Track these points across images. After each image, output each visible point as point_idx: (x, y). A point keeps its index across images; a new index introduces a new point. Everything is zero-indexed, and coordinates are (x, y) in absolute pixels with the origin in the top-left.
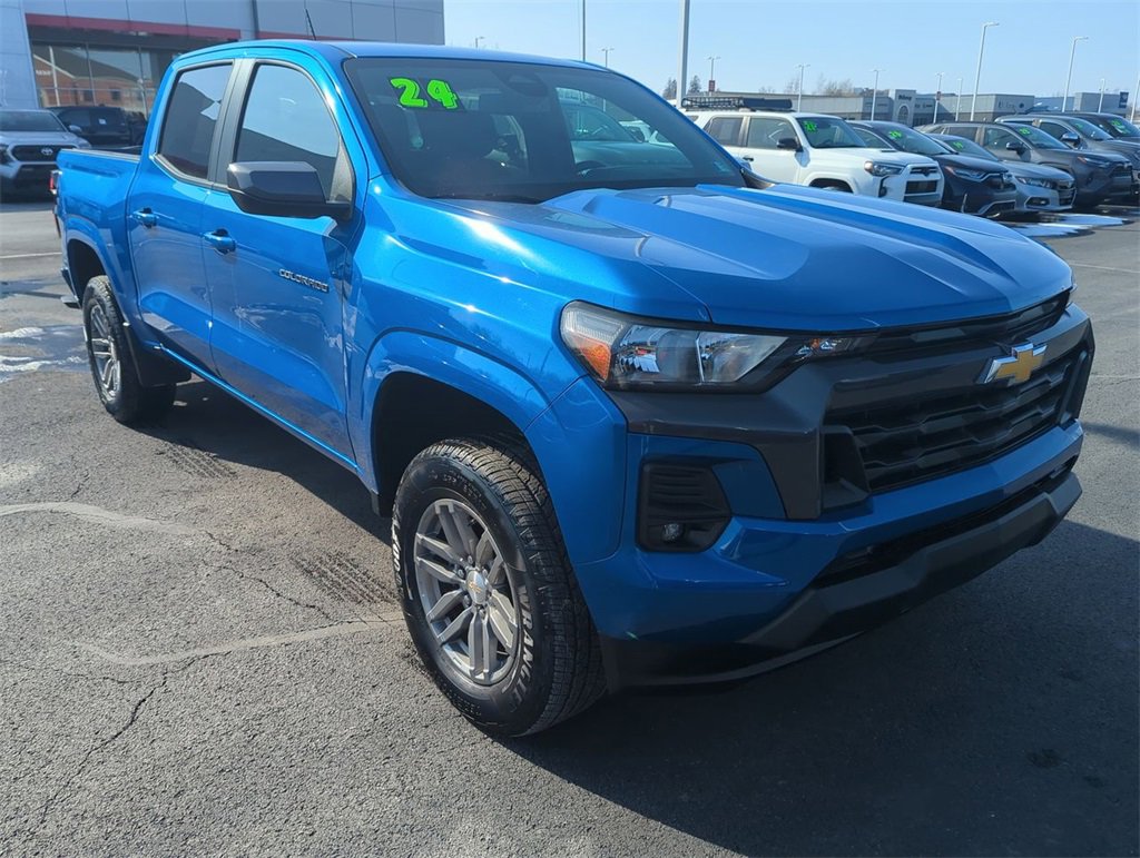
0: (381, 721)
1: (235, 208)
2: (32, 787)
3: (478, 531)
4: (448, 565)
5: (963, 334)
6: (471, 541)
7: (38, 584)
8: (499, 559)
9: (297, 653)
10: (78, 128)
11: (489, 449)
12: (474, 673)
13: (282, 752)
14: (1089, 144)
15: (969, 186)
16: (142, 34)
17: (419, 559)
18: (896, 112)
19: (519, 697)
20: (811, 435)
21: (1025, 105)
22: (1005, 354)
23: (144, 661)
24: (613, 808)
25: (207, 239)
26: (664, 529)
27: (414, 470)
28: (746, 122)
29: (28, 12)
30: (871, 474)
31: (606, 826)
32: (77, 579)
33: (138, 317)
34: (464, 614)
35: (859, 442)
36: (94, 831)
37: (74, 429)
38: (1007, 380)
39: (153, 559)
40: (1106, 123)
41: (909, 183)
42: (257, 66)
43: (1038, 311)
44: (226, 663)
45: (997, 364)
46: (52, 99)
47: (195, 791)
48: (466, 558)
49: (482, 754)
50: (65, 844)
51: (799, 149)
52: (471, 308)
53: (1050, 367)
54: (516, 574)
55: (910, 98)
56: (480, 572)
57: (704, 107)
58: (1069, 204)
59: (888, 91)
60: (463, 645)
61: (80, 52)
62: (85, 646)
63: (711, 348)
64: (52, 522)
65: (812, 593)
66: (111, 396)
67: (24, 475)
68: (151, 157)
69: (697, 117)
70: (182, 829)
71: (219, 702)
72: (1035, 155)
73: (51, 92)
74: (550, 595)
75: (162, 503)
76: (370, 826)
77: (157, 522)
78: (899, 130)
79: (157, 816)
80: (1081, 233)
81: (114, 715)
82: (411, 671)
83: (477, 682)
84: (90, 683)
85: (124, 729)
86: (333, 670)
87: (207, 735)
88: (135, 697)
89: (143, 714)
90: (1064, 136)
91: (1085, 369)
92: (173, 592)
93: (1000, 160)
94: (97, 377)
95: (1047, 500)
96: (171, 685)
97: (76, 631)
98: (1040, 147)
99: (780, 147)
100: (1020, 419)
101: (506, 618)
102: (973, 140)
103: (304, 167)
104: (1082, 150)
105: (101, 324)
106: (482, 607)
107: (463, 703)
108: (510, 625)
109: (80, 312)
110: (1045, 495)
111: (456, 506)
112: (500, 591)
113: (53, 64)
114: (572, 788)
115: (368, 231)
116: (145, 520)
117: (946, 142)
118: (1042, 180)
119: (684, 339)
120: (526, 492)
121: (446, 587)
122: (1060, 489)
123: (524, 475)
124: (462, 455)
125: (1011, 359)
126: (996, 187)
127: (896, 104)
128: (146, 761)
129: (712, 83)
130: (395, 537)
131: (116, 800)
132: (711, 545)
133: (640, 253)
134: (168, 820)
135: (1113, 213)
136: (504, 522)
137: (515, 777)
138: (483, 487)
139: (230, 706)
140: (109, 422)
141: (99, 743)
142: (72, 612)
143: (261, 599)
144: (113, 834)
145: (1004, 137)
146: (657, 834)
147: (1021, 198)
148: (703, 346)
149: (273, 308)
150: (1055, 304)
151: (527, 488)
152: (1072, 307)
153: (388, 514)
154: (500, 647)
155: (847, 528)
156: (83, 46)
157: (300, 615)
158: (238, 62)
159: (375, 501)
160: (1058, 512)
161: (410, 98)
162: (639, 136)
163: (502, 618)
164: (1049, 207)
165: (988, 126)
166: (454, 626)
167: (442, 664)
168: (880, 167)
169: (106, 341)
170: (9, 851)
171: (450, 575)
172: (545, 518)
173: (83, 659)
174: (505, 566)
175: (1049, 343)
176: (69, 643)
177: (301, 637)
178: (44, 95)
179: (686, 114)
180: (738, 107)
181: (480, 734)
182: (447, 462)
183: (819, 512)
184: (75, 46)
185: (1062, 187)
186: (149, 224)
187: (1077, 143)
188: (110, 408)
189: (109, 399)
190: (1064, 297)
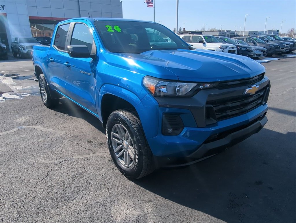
0: (104, 176)
1: (70, 57)
2: (23, 191)
3: (125, 131)
4: (119, 139)
5: (239, 83)
6: (124, 134)
7: (27, 144)
8: (130, 138)
9: (85, 160)
10: (40, 42)
11: (127, 112)
12: (125, 164)
13: (81, 183)
14: (270, 42)
15: (243, 51)
16: (55, 20)
17: (112, 138)
18: (226, 35)
19: (135, 170)
20: (203, 108)
21: (255, 33)
22: (249, 87)
23: (50, 162)
24: (157, 196)
25: (64, 64)
26: (168, 130)
27: (111, 117)
28: (191, 37)
29: (30, 16)
30: (218, 116)
31: (156, 200)
32: (36, 143)
33: (50, 83)
34: (123, 151)
35: (215, 109)
36: (37, 201)
37: (37, 109)
38: (250, 94)
39: (53, 139)
40: (274, 37)
41: (229, 50)
42: (75, 24)
43: (257, 77)
44: (69, 162)
45: (247, 90)
46: (35, 36)
47: (61, 192)
48: (123, 138)
49: (127, 183)
50: (30, 204)
51: (204, 43)
52: (125, 79)
53: (260, 91)
54: (134, 141)
55: (229, 32)
56: (126, 141)
57: (182, 33)
58: (265, 55)
59: (224, 30)
60: (123, 158)
61: (41, 25)
62: (37, 158)
63: (179, 87)
64: (31, 130)
65: (203, 145)
66: (45, 101)
67: (25, 120)
68: (53, 46)
69: (180, 36)
70: (57, 201)
71: (67, 171)
72: (258, 44)
73: (35, 34)
74: (142, 146)
75: (56, 126)
76: (101, 200)
77: (54, 130)
78: (227, 39)
79: (52, 198)
80: (268, 62)
81: (43, 174)
82: (111, 164)
83: (126, 167)
84: (38, 167)
85: (45, 177)
86: (93, 164)
87: (64, 179)
88: (48, 170)
89: (49, 174)
90: (264, 40)
91: (268, 91)
92: (57, 146)
93: (250, 45)
94: (42, 97)
95: (260, 122)
96: (56, 167)
97: (35, 155)
98: (259, 42)
99: (199, 43)
100: (253, 103)
101: (132, 152)
102: (244, 41)
103: (85, 46)
104: (268, 43)
105: (43, 85)
106: (127, 149)
107: (123, 172)
108: (133, 153)
109: (38, 82)
110: (259, 121)
111: (120, 126)
112: (131, 145)
113: (35, 28)
114: (148, 191)
115: (100, 61)
116: (52, 130)
117: (237, 41)
118: (259, 50)
119: (173, 84)
120: (136, 122)
121: (119, 144)
122: (263, 120)
123: (136, 118)
124: (121, 113)
125: (251, 89)
126: (249, 51)
127: (226, 33)
128: (50, 185)
129: (184, 29)
130: (107, 133)
131: (43, 194)
132: (180, 134)
133: (167, 65)
134: (54, 199)
135: (275, 57)
136: (131, 129)
137: (135, 189)
138: (126, 120)
139: (69, 172)
140: (45, 107)
141: (39, 181)
142: (34, 151)
143: (77, 147)
144: (41, 202)
145: (251, 40)
146: (168, 202)
147: (254, 54)
148: (177, 86)
149: (82, 81)
150: (261, 76)
151: (136, 121)
152: (265, 77)
153: (105, 128)
154: (131, 159)
155: (212, 129)
156: (42, 23)
157: (86, 151)
158: (71, 23)
159: (102, 124)
160: (262, 125)
161: (110, 29)
162: (167, 40)
163: (131, 152)
164: (261, 56)
165: (247, 38)
166: (121, 153)
167: (118, 162)
168: (222, 47)
169: (44, 89)
170: (17, 206)
171: (119, 142)
172: (140, 128)
173: (36, 161)
174: (131, 139)
175: (260, 85)
176: (34, 158)
177: (86, 156)
178: (34, 35)
179: (178, 35)
180: (190, 34)
181: (127, 179)
182: (118, 115)
183: (205, 125)
184: (40, 23)
185: (264, 51)
186: (52, 61)
187: (267, 41)
188: (45, 104)
189: (45, 102)
190: (263, 74)
